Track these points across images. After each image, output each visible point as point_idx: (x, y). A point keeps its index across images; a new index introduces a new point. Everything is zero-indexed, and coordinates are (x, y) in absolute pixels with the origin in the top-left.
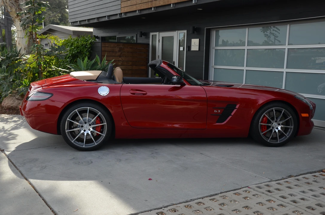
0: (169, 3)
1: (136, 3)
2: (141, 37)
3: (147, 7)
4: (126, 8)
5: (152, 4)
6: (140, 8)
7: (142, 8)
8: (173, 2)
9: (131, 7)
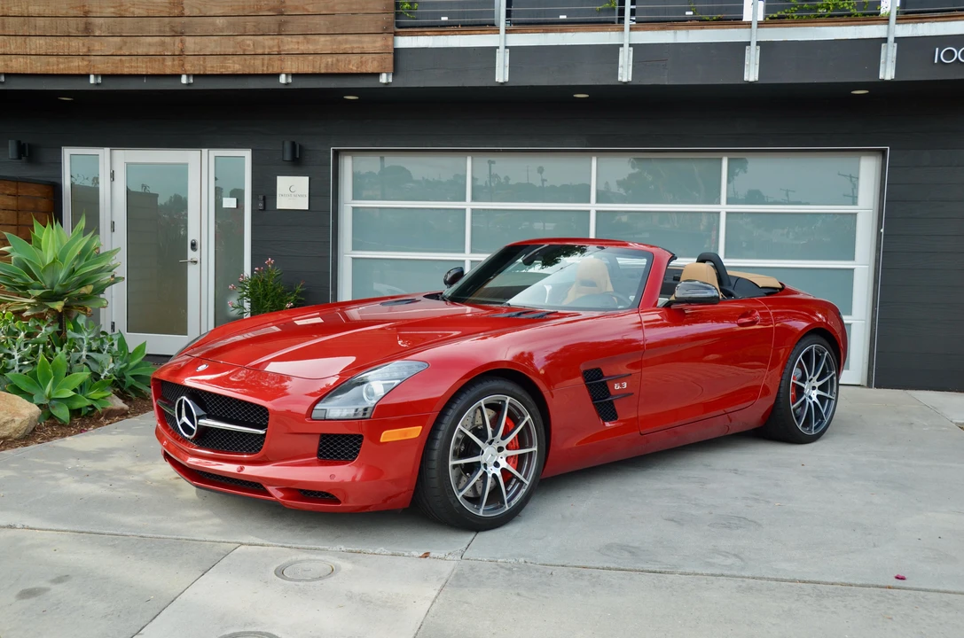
0: (276, 70)
1: (85, 50)
2: (20, 158)
3: (150, 71)
4: (21, 59)
5: (183, 65)
6: (109, 70)
7: (126, 71)
8: (294, 71)
9: (53, 59)
